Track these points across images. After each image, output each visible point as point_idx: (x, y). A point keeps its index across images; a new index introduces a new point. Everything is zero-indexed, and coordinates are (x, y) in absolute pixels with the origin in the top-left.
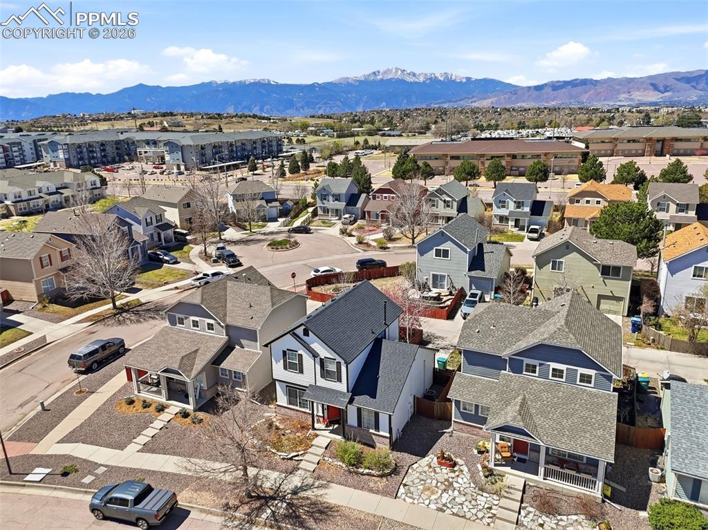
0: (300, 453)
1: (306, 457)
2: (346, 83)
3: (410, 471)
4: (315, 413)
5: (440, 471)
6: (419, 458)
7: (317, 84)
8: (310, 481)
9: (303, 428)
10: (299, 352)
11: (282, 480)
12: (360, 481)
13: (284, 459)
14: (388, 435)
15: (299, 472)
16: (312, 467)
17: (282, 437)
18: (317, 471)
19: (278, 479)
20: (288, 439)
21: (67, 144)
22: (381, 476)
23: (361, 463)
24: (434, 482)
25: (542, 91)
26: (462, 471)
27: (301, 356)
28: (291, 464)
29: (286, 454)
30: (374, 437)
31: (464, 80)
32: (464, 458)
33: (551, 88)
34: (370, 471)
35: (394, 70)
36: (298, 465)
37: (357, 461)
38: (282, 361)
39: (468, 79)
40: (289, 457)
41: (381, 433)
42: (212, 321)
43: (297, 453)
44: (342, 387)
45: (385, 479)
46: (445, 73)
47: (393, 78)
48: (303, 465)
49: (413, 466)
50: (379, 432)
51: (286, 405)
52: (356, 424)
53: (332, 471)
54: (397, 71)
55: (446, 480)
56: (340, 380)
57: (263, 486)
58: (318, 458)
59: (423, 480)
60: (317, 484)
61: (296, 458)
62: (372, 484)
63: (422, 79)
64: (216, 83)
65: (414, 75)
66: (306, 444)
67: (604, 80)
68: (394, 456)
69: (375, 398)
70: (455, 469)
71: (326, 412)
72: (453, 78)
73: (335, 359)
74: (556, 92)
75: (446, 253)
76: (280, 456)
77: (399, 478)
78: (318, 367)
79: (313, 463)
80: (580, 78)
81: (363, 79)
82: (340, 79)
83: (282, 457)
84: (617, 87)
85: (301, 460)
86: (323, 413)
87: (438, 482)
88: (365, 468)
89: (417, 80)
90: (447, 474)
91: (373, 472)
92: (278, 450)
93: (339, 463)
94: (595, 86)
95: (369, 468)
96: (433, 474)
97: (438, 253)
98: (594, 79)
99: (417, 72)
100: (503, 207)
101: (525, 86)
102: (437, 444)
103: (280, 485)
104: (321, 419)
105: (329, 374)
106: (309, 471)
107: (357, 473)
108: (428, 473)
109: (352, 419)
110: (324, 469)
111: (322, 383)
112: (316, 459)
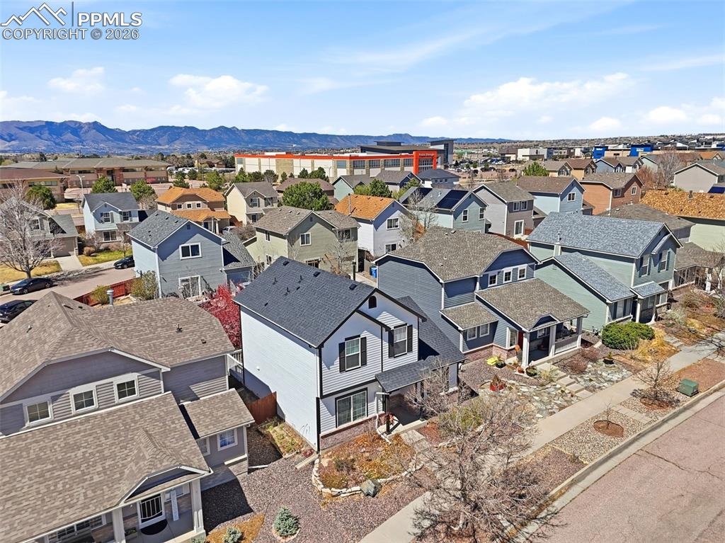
4: (376, 414)
10: (363, 336)
14: (456, 389)
20: (383, 459)
27: (364, 339)
38: (337, 362)
42: (131, 377)
44: (412, 357)
50: (448, 389)
51: (334, 429)
56: (410, 350)
66: (403, 449)
69: (438, 354)
73: (406, 324)
75: (195, 250)
78: (386, 345)
97: (185, 252)
100: (107, 220)
105: (398, 348)
111: (389, 364)
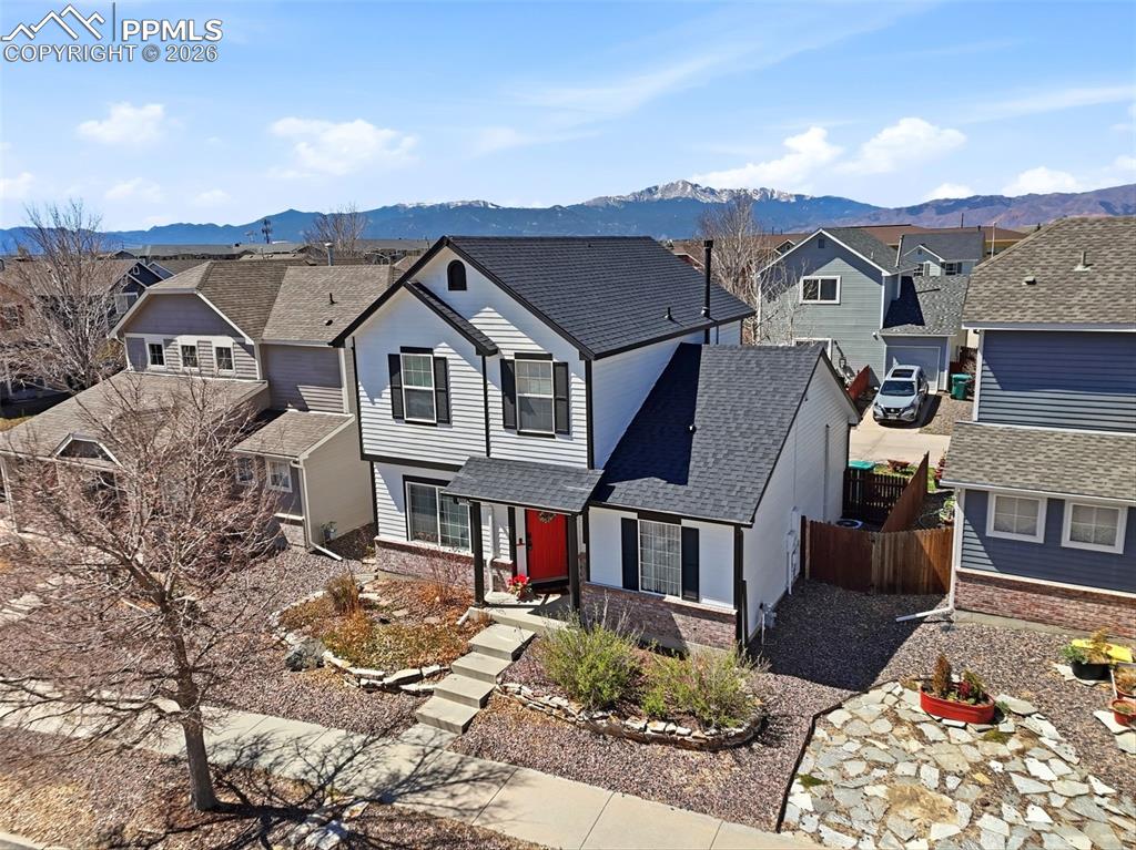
0: (426, 671)
1: (446, 683)
2: (604, 206)
3: (820, 733)
4: (488, 556)
5: (942, 736)
6: (846, 693)
7: (560, 207)
8: (450, 759)
9: (448, 602)
10: (438, 353)
11: (348, 754)
12: (633, 763)
13: (370, 688)
14: (730, 609)
15: (417, 729)
16: (459, 714)
17: (379, 626)
18: (477, 727)
19: (336, 751)
20: (397, 634)
21: (145, 257)
22: (714, 747)
23: (636, 702)
24: (930, 775)
25: (921, 215)
26: (1034, 736)
27: (442, 362)
28: (392, 704)
29: (381, 673)
30: (679, 619)
31: (793, 200)
32: (1026, 693)
33: (934, 211)
34: (671, 727)
35: (681, 185)
36: (417, 706)
37: (622, 695)
38: (387, 393)
39: (799, 197)
40: (386, 681)
41: (706, 603)
42: (226, 341)
43: (417, 672)
44: (571, 451)
45: (727, 758)
46: (762, 189)
47: (680, 198)
48: (431, 707)
49: (830, 717)
50: (697, 600)
51: (403, 541)
52: (617, 580)
53: (529, 728)
54: (684, 188)
55: (975, 767)
56: (564, 429)
57: (276, 772)
58: (488, 687)
59: (880, 765)
60: (471, 768)
61: (413, 687)
62: (677, 775)
63: (725, 199)
64: (405, 208)
65: (712, 192)
66: (451, 646)
67: (1023, 197)
68: (756, 684)
69: (685, 482)
70: (1003, 727)
71: (522, 551)
72: (775, 196)
73: (549, 357)
74: (943, 216)
75: (829, 289)
76: (359, 677)
77: (782, 755)
78: (496, 393)
79: (467, 700)
80: (983, 194)
81: (631, 199)
82: (595, 200)
83: (364, 682)
84: (1044, 208)
85: (429, 693)
86: (513, 555)
87: (943, 774)
88: (653, 716)
89: (716, 200)
90: (973, 744)
91: (680, 730)
92: (356, 663)
93: (557, 700)
94: (1008, 206)
95: (664, 719)
96: (914, 745)
97: (811, 291)
98: (1006, 196)
99: (717, 188)
101: (892, 207)
102: (902, 652)
103: (338, 769)
104: (508, 575)
105: (531, 411)
106: (449, 727)
107: (619, 736)
108: (893, 741)
109: (605, 565)
110: (502, 724)
111: (508, 446)
112: (479, 689)
